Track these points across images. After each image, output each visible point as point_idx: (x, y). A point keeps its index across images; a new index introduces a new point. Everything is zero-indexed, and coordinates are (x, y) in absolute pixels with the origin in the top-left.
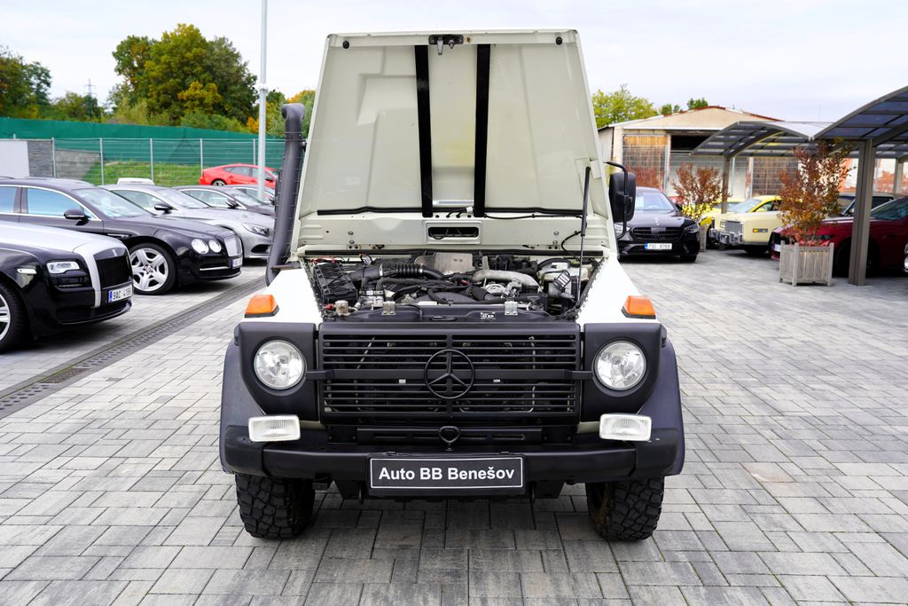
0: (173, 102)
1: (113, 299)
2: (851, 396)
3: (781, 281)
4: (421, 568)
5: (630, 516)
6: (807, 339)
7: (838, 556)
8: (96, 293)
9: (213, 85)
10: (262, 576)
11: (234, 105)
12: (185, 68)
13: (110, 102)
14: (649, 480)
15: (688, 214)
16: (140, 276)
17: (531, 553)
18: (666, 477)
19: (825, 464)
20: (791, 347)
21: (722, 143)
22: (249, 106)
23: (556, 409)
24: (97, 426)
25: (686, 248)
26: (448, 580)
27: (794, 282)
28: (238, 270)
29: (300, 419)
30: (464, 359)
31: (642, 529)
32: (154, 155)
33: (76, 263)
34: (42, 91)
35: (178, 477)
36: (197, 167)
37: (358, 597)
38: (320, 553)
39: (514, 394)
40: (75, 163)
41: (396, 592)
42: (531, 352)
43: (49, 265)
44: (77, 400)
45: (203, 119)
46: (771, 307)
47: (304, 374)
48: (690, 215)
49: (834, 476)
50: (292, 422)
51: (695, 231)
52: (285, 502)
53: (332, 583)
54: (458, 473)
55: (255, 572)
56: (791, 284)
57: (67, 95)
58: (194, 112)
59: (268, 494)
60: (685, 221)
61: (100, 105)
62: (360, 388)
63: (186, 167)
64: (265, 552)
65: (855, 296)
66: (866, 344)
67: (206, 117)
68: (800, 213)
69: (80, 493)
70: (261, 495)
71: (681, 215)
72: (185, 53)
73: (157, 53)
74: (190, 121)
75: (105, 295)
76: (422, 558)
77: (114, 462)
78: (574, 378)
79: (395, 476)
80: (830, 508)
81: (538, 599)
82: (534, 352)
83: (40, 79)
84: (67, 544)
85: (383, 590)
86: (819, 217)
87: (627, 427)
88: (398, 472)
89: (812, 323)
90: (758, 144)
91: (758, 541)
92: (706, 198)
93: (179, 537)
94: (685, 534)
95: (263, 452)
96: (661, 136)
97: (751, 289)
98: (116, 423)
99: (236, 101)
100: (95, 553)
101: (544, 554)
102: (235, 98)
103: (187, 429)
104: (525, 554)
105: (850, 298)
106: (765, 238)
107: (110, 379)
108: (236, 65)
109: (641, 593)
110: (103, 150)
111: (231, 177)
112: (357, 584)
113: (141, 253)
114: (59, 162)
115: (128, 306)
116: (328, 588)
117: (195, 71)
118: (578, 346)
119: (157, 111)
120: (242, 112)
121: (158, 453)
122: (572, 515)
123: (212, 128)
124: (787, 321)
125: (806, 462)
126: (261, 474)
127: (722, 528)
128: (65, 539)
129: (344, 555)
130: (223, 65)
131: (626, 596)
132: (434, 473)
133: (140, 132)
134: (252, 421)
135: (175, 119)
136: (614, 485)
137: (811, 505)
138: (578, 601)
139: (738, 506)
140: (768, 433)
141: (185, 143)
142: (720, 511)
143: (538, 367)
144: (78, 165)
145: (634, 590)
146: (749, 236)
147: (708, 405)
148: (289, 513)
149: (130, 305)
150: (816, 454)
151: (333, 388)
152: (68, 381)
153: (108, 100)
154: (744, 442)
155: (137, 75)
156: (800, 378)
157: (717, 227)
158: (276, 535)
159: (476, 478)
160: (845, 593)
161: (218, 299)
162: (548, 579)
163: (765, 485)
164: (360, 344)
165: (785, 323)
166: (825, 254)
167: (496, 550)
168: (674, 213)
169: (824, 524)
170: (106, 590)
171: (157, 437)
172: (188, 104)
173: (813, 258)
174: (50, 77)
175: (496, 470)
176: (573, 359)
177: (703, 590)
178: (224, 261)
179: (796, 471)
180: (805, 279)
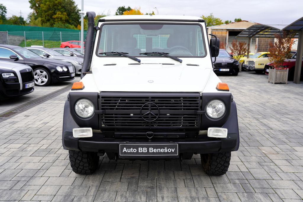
0: (51, 19)
1: (27, 87)
2: (297, 123)
3: (269, 82)
4: (139, 185)
5: (218, 166)
6: (279, 102)
7: (297, 182)
8: (21, 85)
9: (65, 13)
10: (79, 188)
11: (73, 20)
12: (55, 7)
13: (28, 19)
14: (225, 153)
15: (235, 58)
16: (38, 79)
17: (180, 180)
18: (231, 152)
19: (289, 148)
20: (274, 105)
21: (248, 33)
22: (78, 21)
23: (191, 126)
24: (20, 133)
25: (234, 70)
26: (149, 190)
27: (274, 82)
28: (73, 78)
29: (92, 129)
30: (156, 106)
31: (222, 171)
32: (44, 37)
33: (13, 74)
34: (3, 15)
35: (49, 151)
36: (59, 42)
37: (115, 196)
38: (101, 179)
39: (175, 120)
40: (15, 40)
41: (129, 194)
42: (181, 103)
43: (3, 74)
44: (13, 123)
45: (61, 25)
46: (265, 91)
47: (94, 112)
48: (236, 59)
49: (293, 152)
50: (89, 130)
51: (238, 64)
52: (88, 160)
53: (105, 191)
54: (153, 150)
55: (76, 187)
56: (272, 83)
57: (13, 16)
58: (58, 23)
59: (81, 158)
60: (234, 61)
61: (25, 20)
62: (116, 117)
63: (55, 42)
64: (80, 180)
65: (296, 87)
66: (301, 104)
67: (63, 25)
68: (276, 58)
69: (12, 157)
70: (78, 158)
71: (233, 59)
72: (55, 1)
73: (45, 1)
74: (57, 26)
75: (24, 86)
76: (139, 181)
77: (25, 146)
78: (198, 113)
79: (129, 151)
80: (292, 164)
81: (183, 197)
82: (182, 104)
83: (2, 10)
84: (6, 176)
85: (124, 194)
86: (283, 59)
87: (218, 132)
88: (130, 149)
89: (281, 97)
90: (261, 33)
91: (265, 176)
92: (241, 53)
93: (48, 173)
94: (238, 173)
95: (78, 142)
96: (225, 31)
97: (258, 85)
98: (27, 132)
99: (73, 19)
100: (16, 179)
101: (185, 180)
102: (73, 18)
103: (53, 134)
104: (178, 180)
105: (295, 88)
106: (263, 67)
107: (26, 116)
108: (73, 6)
109: (222, 195)
110: (26, 35)
111: (71, 45)
112: (115, 191)
113: (38, 71)
114: (10, 40)
115: (33, 90)
116: (104, 193)
117: (59, 8)
118: (200, 101)
119: (45, 22)
120: (76, 23)
121: (42, 143)
122: (195, 165)
123: (65, 28)
124: (272, 96)
125: (281, 146)
126: (78, 150)
127: (251, 171)
128: (5, 174)
129: (110, 180)
130: (69, 6)
131: (217, 196)
132: (144, 150)
133: (39, 29)
134: (74, 130)
135: (52, 25)
136: (212, 155)
137: (285, 162)
138: (198, 198)
139: (257, 163)
140: (267, 136)
141: (55, 33)
142: (251, 164)
143: (184, 109)
144: (17, 41)
145: (219, 194)
146: (257, 66)
147: (244, 126)
148: (89, 164)
149: (34, 89)
150: (285, 144)
151: (105, 117)
152: (10, 116)
153: (27, 18)
154: (258, 139)
155: (38, 9)
156: (277, 116)
157: (245, 63)
158: (84, 173)
159: (160, 152)
160: (300, 196)
161: (66, 88)
162: (187, 190)
163: (267, 155)
164: (116, 100)
165: (271, 97)
166: (285, 72)
167: (167, 179)
168: (230, 58)
169: (290, 170)
170: (19, 194)
171: (42, 136)
172: (56, 20)
173: (281, 74)
174: (6, 10)
175: (168, 149)
176: (197, 106)
177: (246, 194)
178: (68, 74)
179: (278, 150)
180: (278, 81)
